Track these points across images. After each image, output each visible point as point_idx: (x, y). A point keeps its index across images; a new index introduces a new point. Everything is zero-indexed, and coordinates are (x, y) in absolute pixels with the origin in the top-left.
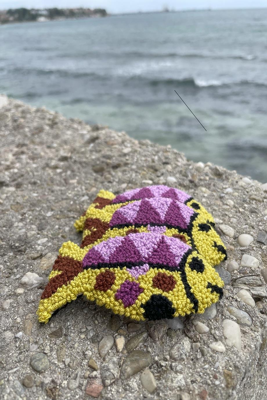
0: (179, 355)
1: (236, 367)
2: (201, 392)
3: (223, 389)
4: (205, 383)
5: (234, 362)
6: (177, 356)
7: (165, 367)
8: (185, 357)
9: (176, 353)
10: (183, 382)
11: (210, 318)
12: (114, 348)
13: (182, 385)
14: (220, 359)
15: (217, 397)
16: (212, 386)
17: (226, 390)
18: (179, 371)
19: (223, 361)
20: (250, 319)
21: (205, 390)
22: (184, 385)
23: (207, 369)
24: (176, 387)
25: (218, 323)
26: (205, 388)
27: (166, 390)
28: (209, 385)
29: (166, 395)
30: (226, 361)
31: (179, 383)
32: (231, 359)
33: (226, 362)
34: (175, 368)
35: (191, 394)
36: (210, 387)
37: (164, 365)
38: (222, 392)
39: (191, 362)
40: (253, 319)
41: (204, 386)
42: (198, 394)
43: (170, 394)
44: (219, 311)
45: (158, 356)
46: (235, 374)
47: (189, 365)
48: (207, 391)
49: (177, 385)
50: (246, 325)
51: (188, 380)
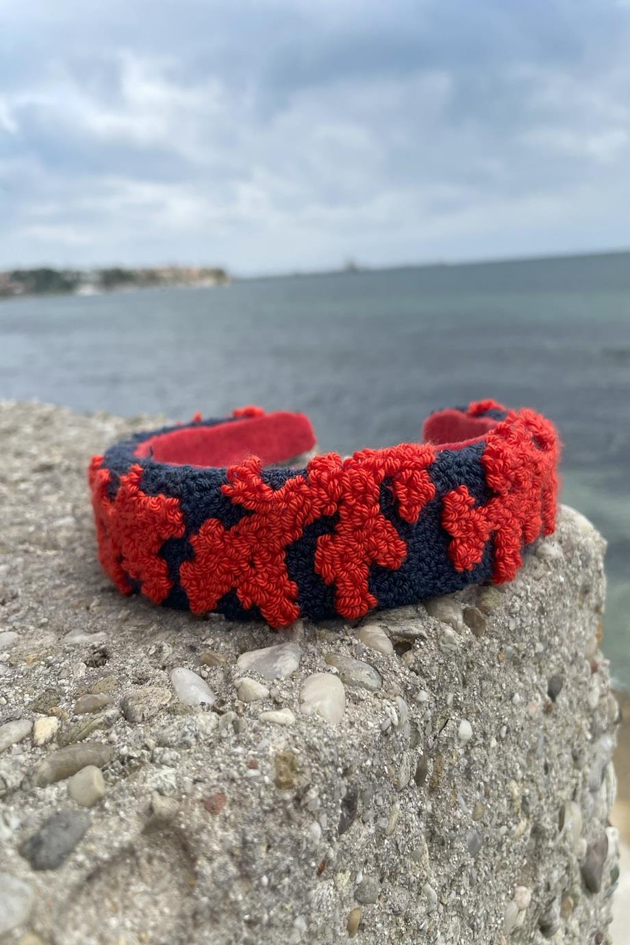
0: (180, 737)
1: (311, 748)
2: (211, 798)
3: (267, 787)
4: (224, 779)
5: (307, 740)
6: (174, 739)
7: (138, 759)
8: (193, 740)
9: (173, 733)
10: (172, 781)
11: (278, 676)
12: (26, 741)
13: (168, 786)
14: (274, 734)
15: (248, 804)
16: (239, 782)
17: (274, 792)
18: (170, 762)
19: (282, 739)
20: (374, 675)
21: (223, 793)
22: (173, 787)
23: (237, 756)
24: (151, 789)
25: (293, 683)
26: (222, 789)
27: (121, 795)
28: (233, 780)
29: (119, 805)
30: (289, 736)
31: (159, 782)
32: (302, 733)
33: (288, 740)
34: (159, 758)
35: (183, 802)
36: (235, 785)
37: (135, 756)
38: (262, 793)
39: (207, 749)
40: (385, 676)
41: (221, 784)
42: (202, 801)
43: (130, 802)
44: (306, 663)
45: (130, 745)
46: (306, 764)
47: (198, 755)
48: (227, 794)
49: (155, 785)
50: (362, 685)
51: (186, 779)
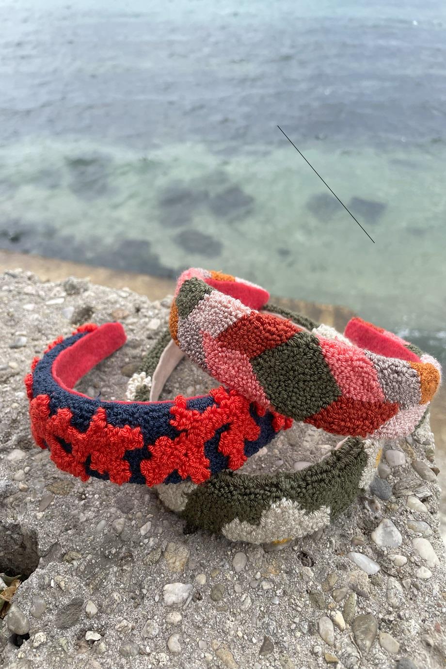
2: (436, 627)
4: (434, 616)
7: (394, 620)
9: (396, 601)
10: (418, 626)
11: (399, 545)
12: (337, 629)
13: (419, 629)
14: (433, 585)
16: (441, 615)
18: (409, 617)
20: (430, 527)
23: (428, 602)
24: (415, 634)
25: (410, 548)
26: (437, 621)
27: (409, 643)
28: (438, 616)
29: (412, 648)
31: (415, 629)
33: (439, 586)
34: (404, 617)
35: (430, 634)
39: (412, 602)
41: (435, 619)
42: (435, 630)
45: (380, 612)
47: (412, 606)
50: (430, 535)
51: (420, 622)
